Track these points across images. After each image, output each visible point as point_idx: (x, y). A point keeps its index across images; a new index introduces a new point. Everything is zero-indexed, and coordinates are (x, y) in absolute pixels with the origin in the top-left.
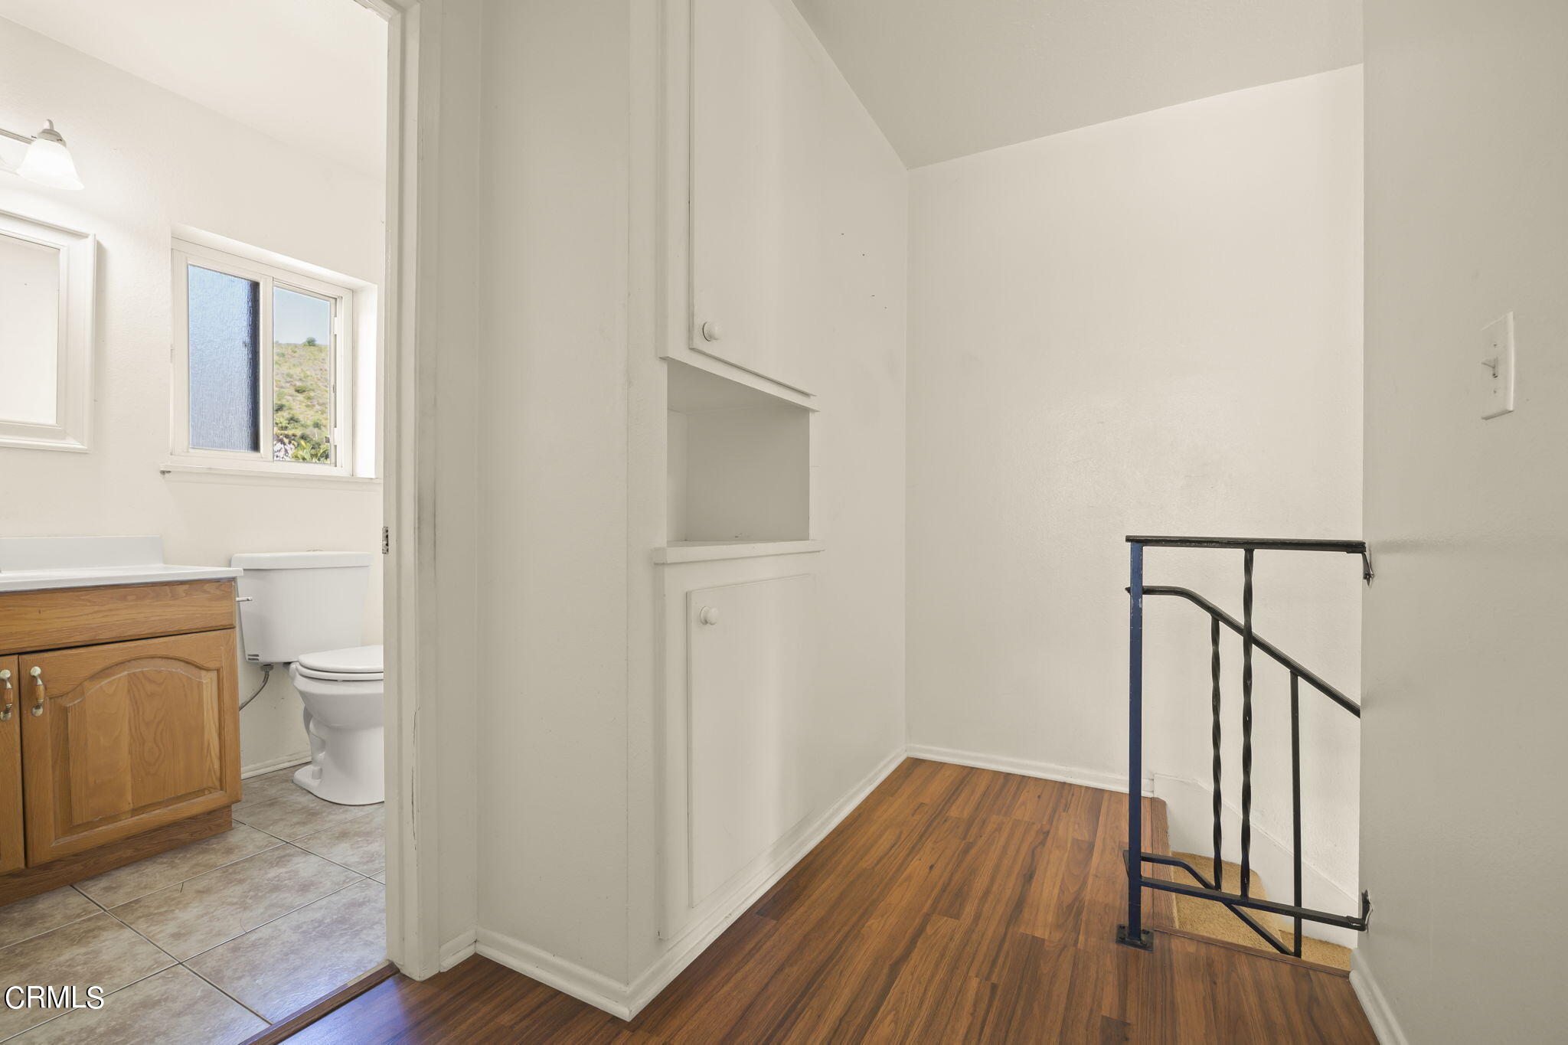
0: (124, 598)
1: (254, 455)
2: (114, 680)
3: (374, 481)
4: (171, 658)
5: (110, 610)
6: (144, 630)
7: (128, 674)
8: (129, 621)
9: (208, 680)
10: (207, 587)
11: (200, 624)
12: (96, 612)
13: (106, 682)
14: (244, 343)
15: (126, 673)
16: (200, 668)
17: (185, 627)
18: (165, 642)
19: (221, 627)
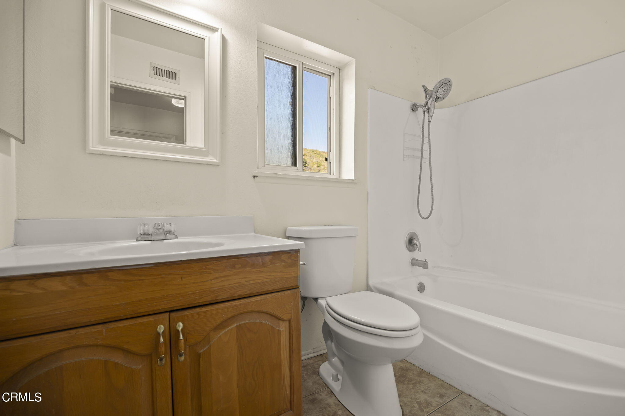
0: (233, 267)
1: (295, 168)
2: (228, 331)
3: (355, 181)
4: (262, 312)
5: (226, 276)
6: (247, 292)
7: (237, 326)
8: (237, 285)
9: (283, 327)
10: (284, 257)
11: (278, 286)
12: (217, 278)
13: (223, 332)
14: (289, 103)
15: (235, 325)
16: (279, 319)
17: (270, 289)
18: (258, 301)
19: (291, 288)
